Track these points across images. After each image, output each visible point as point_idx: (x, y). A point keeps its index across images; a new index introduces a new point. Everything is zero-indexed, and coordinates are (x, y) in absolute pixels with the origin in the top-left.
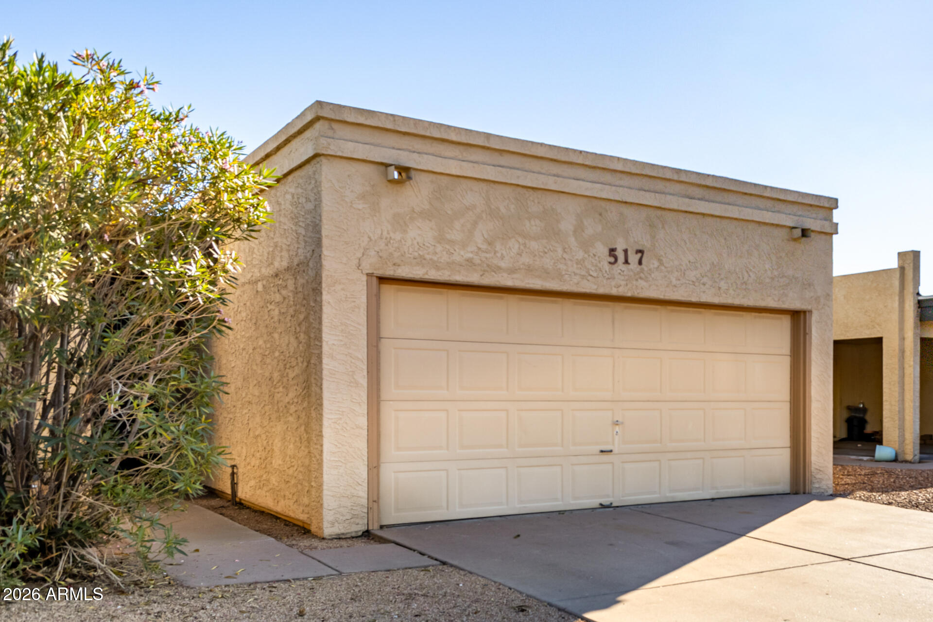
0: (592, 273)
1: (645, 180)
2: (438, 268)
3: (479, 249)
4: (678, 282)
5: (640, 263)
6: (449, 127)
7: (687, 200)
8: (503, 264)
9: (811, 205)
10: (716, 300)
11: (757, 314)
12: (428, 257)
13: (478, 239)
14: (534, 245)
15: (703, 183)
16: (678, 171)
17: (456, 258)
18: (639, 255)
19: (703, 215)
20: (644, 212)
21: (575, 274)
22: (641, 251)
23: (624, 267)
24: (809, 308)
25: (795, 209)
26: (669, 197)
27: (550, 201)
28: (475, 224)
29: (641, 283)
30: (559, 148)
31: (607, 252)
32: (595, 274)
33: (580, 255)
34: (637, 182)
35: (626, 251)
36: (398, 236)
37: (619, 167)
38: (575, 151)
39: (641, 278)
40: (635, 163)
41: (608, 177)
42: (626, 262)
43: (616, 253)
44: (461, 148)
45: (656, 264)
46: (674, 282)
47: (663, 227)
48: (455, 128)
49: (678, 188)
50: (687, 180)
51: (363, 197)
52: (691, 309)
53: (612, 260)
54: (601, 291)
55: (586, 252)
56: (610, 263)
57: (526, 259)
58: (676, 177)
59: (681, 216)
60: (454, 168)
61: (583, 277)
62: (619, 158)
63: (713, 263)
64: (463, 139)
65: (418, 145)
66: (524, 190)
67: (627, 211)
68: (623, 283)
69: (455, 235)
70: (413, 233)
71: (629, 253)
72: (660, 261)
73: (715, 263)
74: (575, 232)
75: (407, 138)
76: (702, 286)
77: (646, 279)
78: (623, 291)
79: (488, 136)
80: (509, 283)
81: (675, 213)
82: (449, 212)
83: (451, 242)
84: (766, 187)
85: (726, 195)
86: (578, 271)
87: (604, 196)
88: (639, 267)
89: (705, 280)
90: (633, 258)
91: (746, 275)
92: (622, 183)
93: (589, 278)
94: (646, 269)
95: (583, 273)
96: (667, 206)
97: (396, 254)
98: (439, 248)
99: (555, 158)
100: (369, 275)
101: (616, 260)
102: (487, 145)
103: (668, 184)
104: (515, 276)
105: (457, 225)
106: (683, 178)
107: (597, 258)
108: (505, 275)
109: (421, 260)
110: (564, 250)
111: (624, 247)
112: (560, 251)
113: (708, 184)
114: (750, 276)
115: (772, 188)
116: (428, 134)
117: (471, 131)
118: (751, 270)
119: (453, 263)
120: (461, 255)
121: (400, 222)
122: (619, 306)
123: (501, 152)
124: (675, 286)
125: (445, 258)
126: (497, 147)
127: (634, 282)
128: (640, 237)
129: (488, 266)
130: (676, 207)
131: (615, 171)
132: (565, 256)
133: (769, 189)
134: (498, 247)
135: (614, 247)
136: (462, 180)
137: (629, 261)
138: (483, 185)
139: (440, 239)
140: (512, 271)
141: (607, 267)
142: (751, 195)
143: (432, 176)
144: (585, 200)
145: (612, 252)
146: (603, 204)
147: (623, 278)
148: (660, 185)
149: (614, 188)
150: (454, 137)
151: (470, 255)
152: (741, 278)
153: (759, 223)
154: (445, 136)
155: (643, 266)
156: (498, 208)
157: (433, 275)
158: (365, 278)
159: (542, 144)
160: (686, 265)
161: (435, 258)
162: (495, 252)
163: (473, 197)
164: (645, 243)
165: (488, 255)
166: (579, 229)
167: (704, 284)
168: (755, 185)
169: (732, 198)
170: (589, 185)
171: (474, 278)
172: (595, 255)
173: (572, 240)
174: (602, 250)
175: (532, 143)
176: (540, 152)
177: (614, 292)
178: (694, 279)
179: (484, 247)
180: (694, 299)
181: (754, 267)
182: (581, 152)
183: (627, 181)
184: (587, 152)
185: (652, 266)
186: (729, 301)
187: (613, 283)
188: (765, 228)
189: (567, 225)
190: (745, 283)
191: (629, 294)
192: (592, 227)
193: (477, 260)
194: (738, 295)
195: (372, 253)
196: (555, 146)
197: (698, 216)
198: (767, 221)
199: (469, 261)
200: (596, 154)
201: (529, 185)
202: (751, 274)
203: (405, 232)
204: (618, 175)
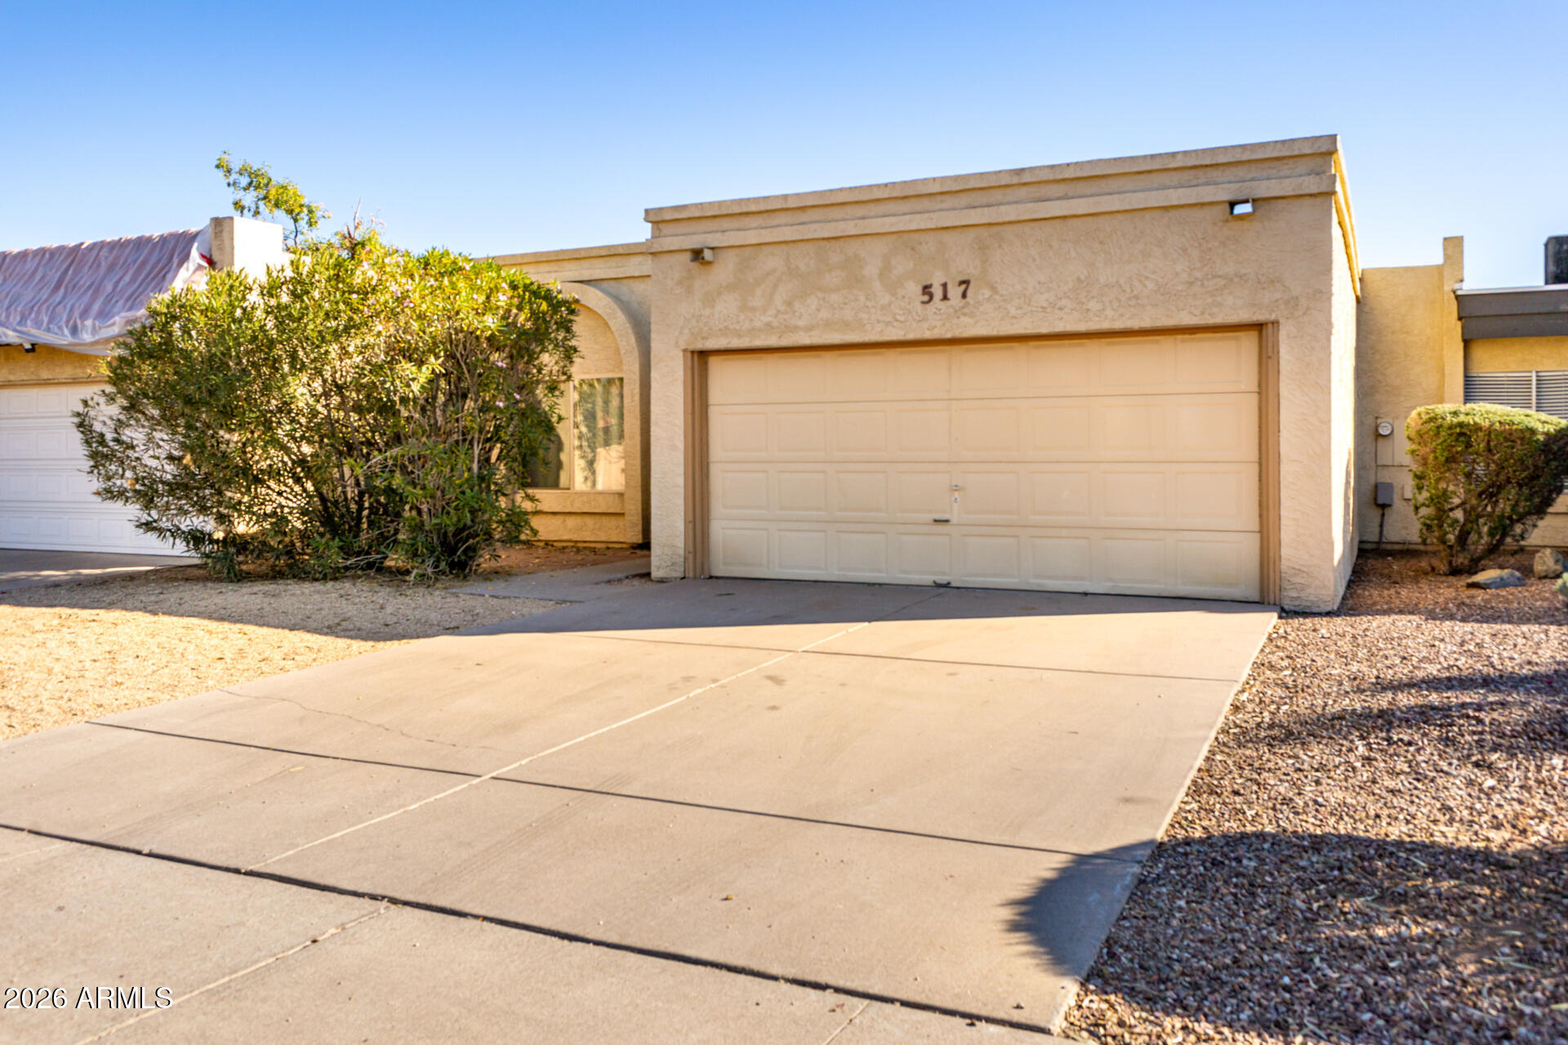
0: (898, 317)
1: (974, 195)
2: (740, 336)
3: (778, 311)
4: (1019, 312)
5: (964, 296)
6: (749, 199)
7: (1031, 205)
8: (801, 323)
9: (1278, 159)
10: (1082, 327)
11: (1187, 336)
12: (731, 327)
13: (778, 301)
14: (835, 298)
15: (1060, 177)
16: (1019, 172)
17: (757, 324)
18: (964, 286)
19: (1065, 217)
20: (972, 233)
21: (879, 322)
22: (966, 282)
23: (943, 305)
24: (1273, 317)
25: (1241, 172)
26: (1003, 208)
27: (852, 248)
28: (775, 286)
29: (965, 320)
30: (861, 187)
31: (919, 289)
32: (902, 319)
33: (887, 298)
34: (965, 200)
35: (945, 286)
36: (707, 312)
37: (936, 188)
38: (878, 186)
39: (964, 315)
40: (956, 178)
41: (926, 204)
42: (945, 298)
43: (932, 290)
44: (765, 215)
45: (987, 293)
46: (1013, 311)
47: (1000, 246)
48: (754, 199)
49: (1022, 193)
50: (1033, 180)
51: (680, 283)
52: (1067, 342)
53: (926, 298)
54: (911, 336)
55: (893, 294)
56: (923, 303)
57: (824, 314)
58: (1015, 180)
59: (1027, 228)
60: (752, 237)
61: (888, 323)
62: (934, 179)
63: (1079, 279)
64: (762, 207)
65: (726, 224)
66: (825, 243)
67: (947, 237)
68: (938, 324)
69: (757, 302)
70: (719, 307)
71: (949, 287)
72: (993, 289)
73: (1082, 277)
74: (881, 275)
75: (717, 220)
76: (1057, 311)
77: (972, 315)
78: (936, 333)
79: (785, 197)
80: (806, 340)
81: (1019, 225)
82: (751, 281)
83: (753, 309)
84: (1174, 155)
85: (1103, 183)
86: (880, 318)
87: (914, 227)
88: (964, 301)
89: (1063, 302)
90: (955, 292)
91: (1137, 284)
92: (944, 206)
93: (895, 324)
94: (972, 302)
95: (889, 319)
96: (1001, 220)
97: (705, 329)
98: (742, 317)
99: (856, 199)
100: (685, 351)
101: (931, 298)
102: (785, 206)
103: (1008, 191)
104: (813, 333)
105: (759, 292)
106: (1027, 178)
107: (907, 300)
108: (802, 333)
109: (725, 331)
110: (867, 298)
111: (943, 281)
112: (862, 299)
113: (1067, 176)
114: (1145, 286)
115: (1186, 153)
116: (730, 212)
117: (768, 197)
118: (1147, 278)
119: (754, 329)
120: (760, 320)
121: (709, 300)
122: (956, 350)
123: (803, 209)
124: (1014, 317)
125: (746, 325)
126: (795, 205)
127: (955, 321)
128: (964, 263)
129: (786, 327)
130: (1013, 218)
131: (931, 195)
132: (869, 304)
133: (1179, 157)
134: (797, 305)
135: (928, 283)
136: (764, 247)
137: (950, 295)
138: (784, 247)
139: (744, 308)
140: (809, 329)
141: (919, 307)
142: (1150, 172)
143: (737, 251)
144: (895, 236)
145: (927, 289)
146: (916, 236)
147: (938, 317)
148: (998, 196)
149: (926, 215)
150: (753, 208)
151: (770, 319)
152: (1128, 290)
153: (1165, 208)
154: (745, 209)
155: (968, 299)
156: (798, 267)
157: (736, 343)
158: (681, 354)
159: (841, 190)
160: (1034, 288)
161: (738, 327)
162: (794, 312)
163: (773, 261)
164: (971, 269)
165: (786, 317)
166: (886, 269)
167: (1061, 309)
168: (1152, 156)
169: (1114, 184)
170: (893, 219)
171: (773, 341)
172: (904, 297)
173: (877, 285)
174: (914, 289)
175: (831, 191)
176: (841, 198)
177: (928, 335)
178: (1045, 304)
179: (783, 308)
180: (1044, 330)
181: (1154, 272)
182: (886, 185)
183: (949, 202)
184: (894, 183)
185: (980, 297)
186: (1106, 325)
187: (926, 325)
188: (1173, 213)
189: (871, 270)
190: (1137, 297)
191: (949, 335)
192: (902, 265)
193: (775, 324)
194: (1122, 315)
195: (686, 331)
196: (856, 188)
197: (1053, 222)
198: (1175, 203)
199: (768, 324)
200: (905, 182)
201: (826, 236)
202: (1147, 283)
203: (713, 307)
204: (939, 198)
